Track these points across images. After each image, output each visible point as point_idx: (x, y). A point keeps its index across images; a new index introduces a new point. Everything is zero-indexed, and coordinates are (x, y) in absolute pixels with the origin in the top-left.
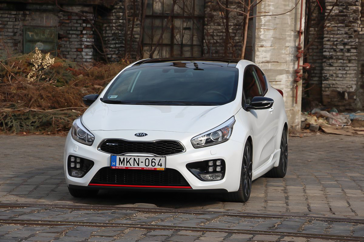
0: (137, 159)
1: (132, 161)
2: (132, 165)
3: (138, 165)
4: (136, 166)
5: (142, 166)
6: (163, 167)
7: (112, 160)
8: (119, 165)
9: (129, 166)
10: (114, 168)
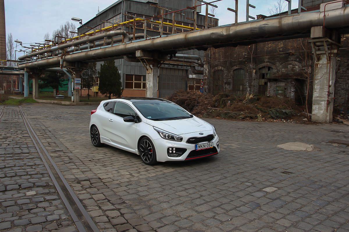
0: (204, 144)
1: (203, 146)
2: (203, 148)
3: (205, 147)
4: (204, 148)
5: (206, 147)
6: (213, 146)
7: (196, 146)
8: (198, 149)
9: (202, 148)
10: (197, 150)
